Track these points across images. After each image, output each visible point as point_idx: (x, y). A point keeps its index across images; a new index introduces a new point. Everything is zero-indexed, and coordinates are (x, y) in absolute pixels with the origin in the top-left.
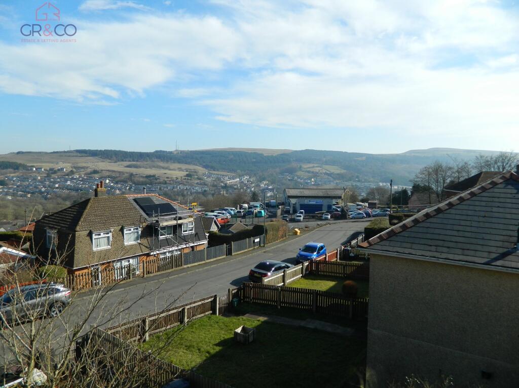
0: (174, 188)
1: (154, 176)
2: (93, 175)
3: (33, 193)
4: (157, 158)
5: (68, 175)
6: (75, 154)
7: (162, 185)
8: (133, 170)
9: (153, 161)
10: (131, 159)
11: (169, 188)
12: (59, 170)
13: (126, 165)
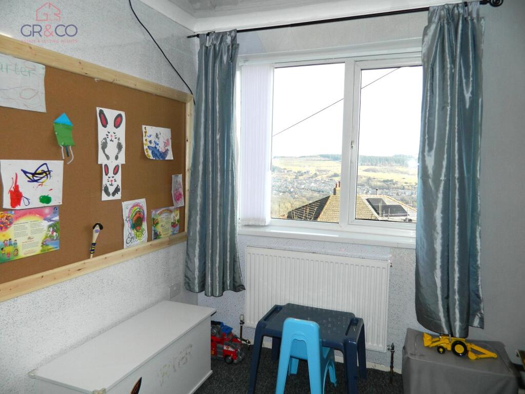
0: (412, 194)
1: (391, 181)
2: (334, 178)
3: (284, 192)
4: (396, 162)
5: (312, 178)
6: (319, 159)
7: (400, 191)
8: (371, 175)
9: (392, 166)
10: (370, 164)
11: (407, 194)
12: (305, 173)
13: (364, 169)
